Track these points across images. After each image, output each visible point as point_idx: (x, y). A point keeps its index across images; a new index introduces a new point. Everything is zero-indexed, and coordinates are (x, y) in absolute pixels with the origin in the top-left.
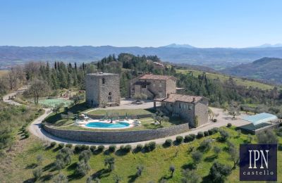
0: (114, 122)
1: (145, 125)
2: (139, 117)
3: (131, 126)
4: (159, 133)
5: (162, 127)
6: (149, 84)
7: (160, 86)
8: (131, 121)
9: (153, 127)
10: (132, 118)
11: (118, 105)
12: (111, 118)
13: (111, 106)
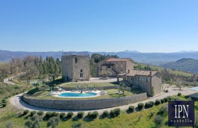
0: (84, 92)
1: (111, 95)
2: (105, 88)
3: (98, 95)
4: (122, 101)
5: (125, 96)
6: (113, 65)
7: (122, 66)
8: (98, 92)
9: (118, 96)
10: (99, 89)
11: (88, 80)
12: (81, 89)
13: (82, 80)
